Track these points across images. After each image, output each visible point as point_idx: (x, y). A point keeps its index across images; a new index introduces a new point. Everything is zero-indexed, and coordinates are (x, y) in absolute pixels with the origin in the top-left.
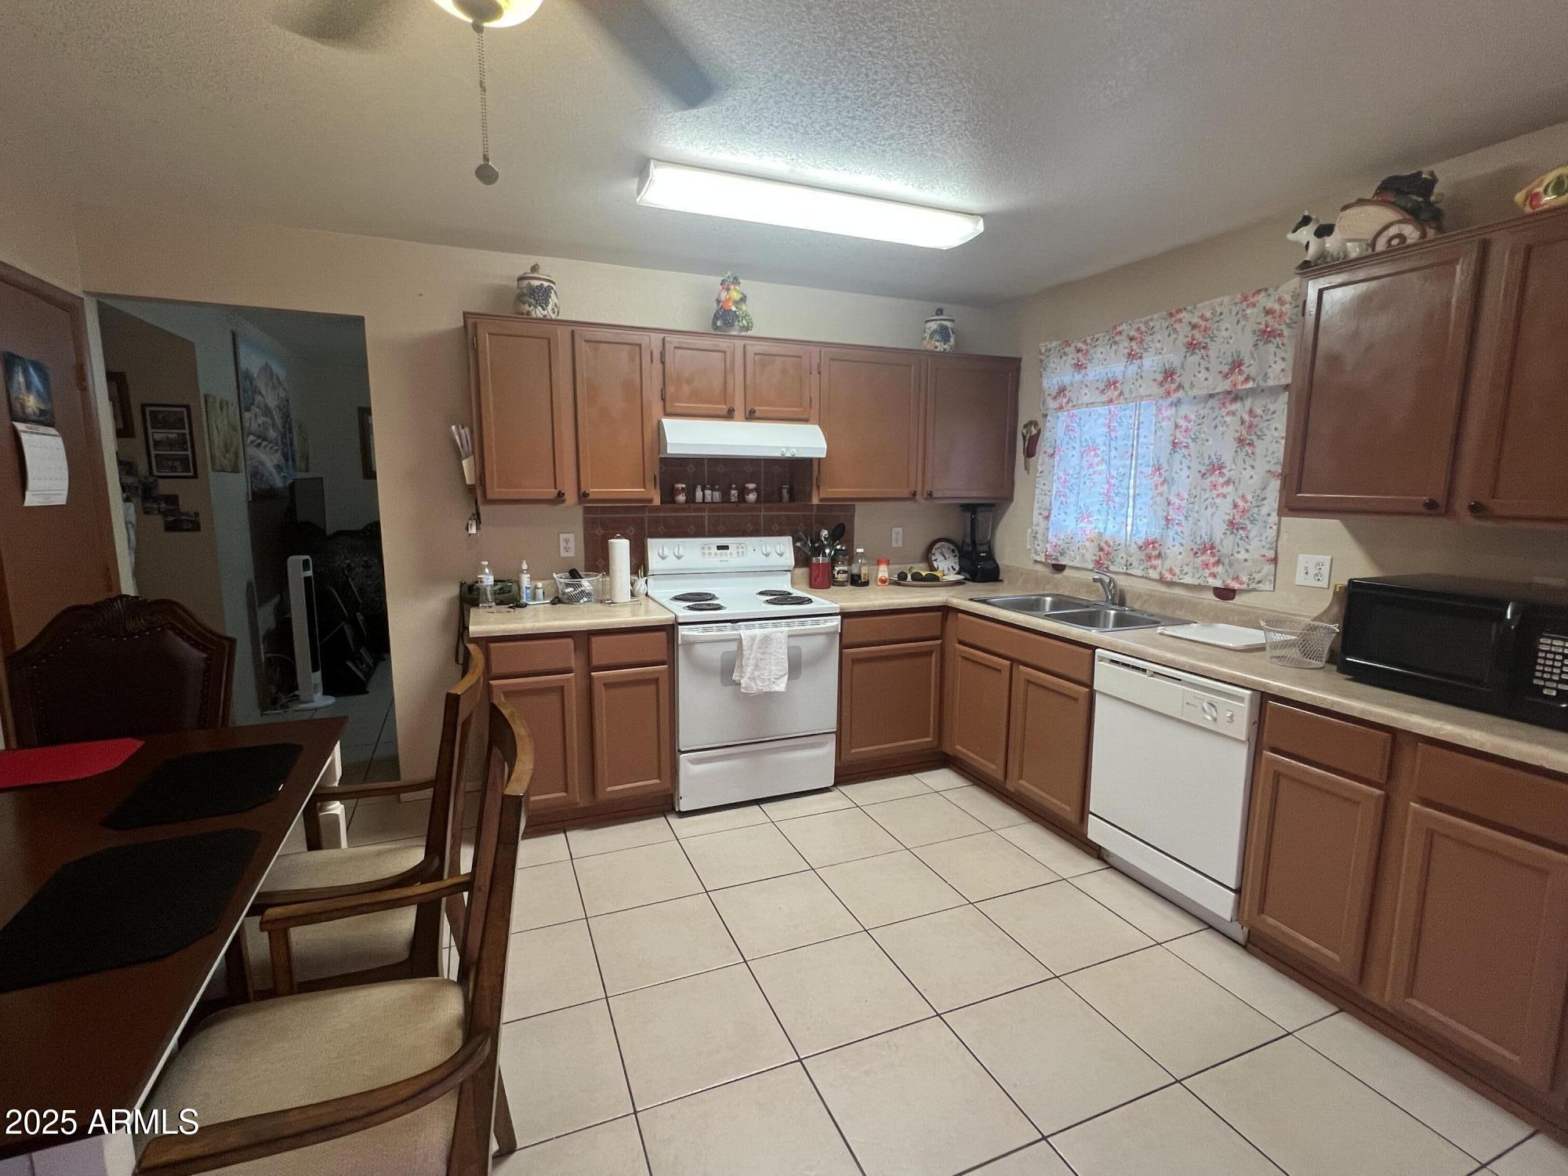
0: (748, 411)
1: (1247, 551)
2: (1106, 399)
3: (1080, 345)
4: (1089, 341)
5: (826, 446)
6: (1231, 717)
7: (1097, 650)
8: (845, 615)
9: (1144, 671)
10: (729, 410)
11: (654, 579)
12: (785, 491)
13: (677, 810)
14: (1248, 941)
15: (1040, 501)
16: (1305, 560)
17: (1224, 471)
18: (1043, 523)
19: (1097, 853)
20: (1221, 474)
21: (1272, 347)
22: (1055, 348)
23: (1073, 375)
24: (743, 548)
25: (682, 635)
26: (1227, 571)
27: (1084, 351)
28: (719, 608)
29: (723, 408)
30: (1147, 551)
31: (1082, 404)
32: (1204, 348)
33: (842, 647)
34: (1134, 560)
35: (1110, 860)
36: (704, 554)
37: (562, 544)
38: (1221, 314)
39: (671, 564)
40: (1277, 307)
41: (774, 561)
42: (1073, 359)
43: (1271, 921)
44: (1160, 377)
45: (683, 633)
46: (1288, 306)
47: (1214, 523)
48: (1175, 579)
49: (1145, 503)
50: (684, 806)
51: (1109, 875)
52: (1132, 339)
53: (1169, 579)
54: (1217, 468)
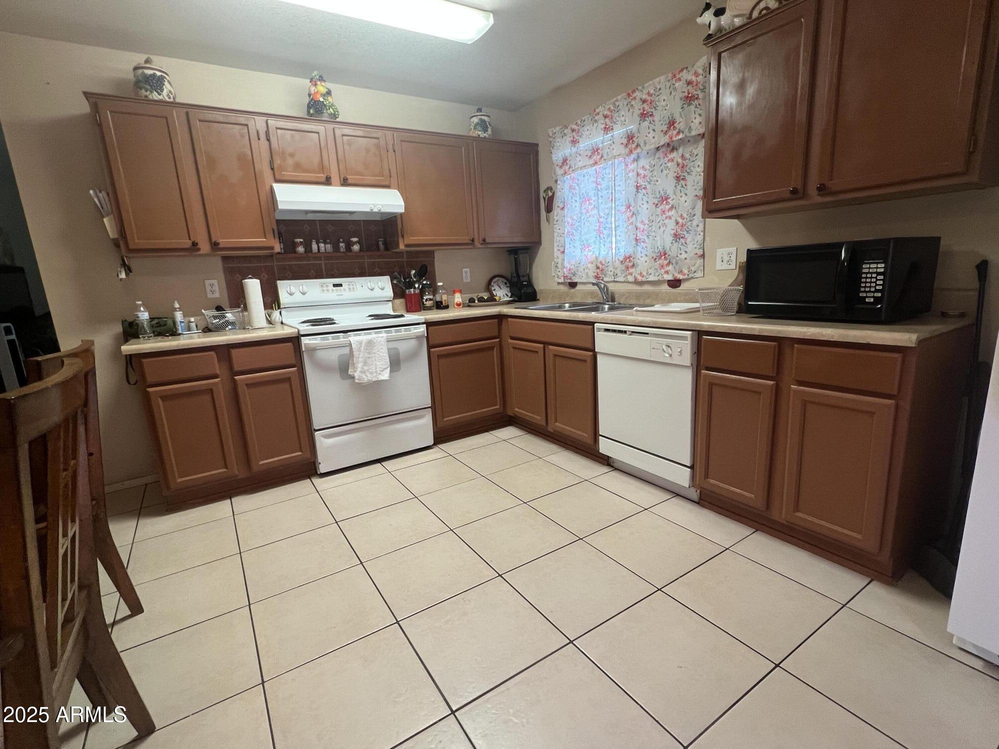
0: (342, 179)
1: (686, 252)
2: (593, 162)
3: (574, 126)
4: (579, 123)
5: (403, 203)
6: (680, 352)
7: (595, 325)
8: (429, 324)
9: (625, 332)
10: (326, 177)
11: (287, 311)
12: (381, 243)
13: (319, 473)
14: (700, 499)
15: (558, 240)
16: (722, 252)
17: (669, 200)
18: (561, 256)
19: (606, 461)
20: (668, 203)
21: (692, 107)
22: (559, 131)
23: (571, 149)
24: (353, 285)
25: (305, 344)
26: (675, 268)
27: (577, 131)
28: (334, 323)
29: (322, 177)
30: (626, 264)
31: (578, 168)
32: (651, 115)
33: (430, 347)
34: (618, 272)
35: (615, 465)
36: (323, 291)
37: (208, 289)
38: (660, 89)
39: (298, 298)
40: (694, 78)
41: (378, 294)
42: (570, 137)
43: (712, 481)
44: (625, 141)
45: (305, 342)
46: (701, 76)
47: (664, 239)
48: (644, 279)
49: (622, 232)
50: (323, 469)
51: (615, 474)
52: (606, 117)
53: (640, 280)
54: (664, 199)
